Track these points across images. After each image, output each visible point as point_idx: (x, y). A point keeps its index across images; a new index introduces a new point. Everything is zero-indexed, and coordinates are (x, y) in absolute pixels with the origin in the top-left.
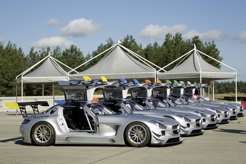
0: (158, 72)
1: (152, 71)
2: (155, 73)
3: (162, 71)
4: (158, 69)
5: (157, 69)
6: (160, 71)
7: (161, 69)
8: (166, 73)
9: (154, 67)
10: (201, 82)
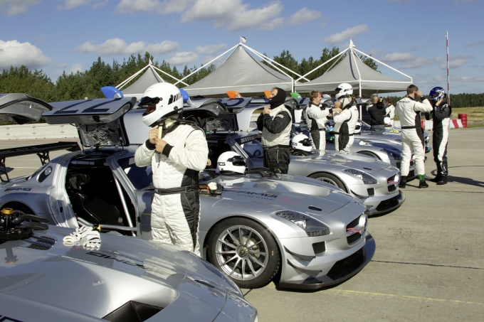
0: (296, 82)
1: (287, 81)
2: (292, 83)
3: (302, 81)
4: (298, 77)
5: (296, 77)
6: (299, 81)
7: (302, 77)
8: (310, 83)
9: (291, 74)
10: (360, 96)
